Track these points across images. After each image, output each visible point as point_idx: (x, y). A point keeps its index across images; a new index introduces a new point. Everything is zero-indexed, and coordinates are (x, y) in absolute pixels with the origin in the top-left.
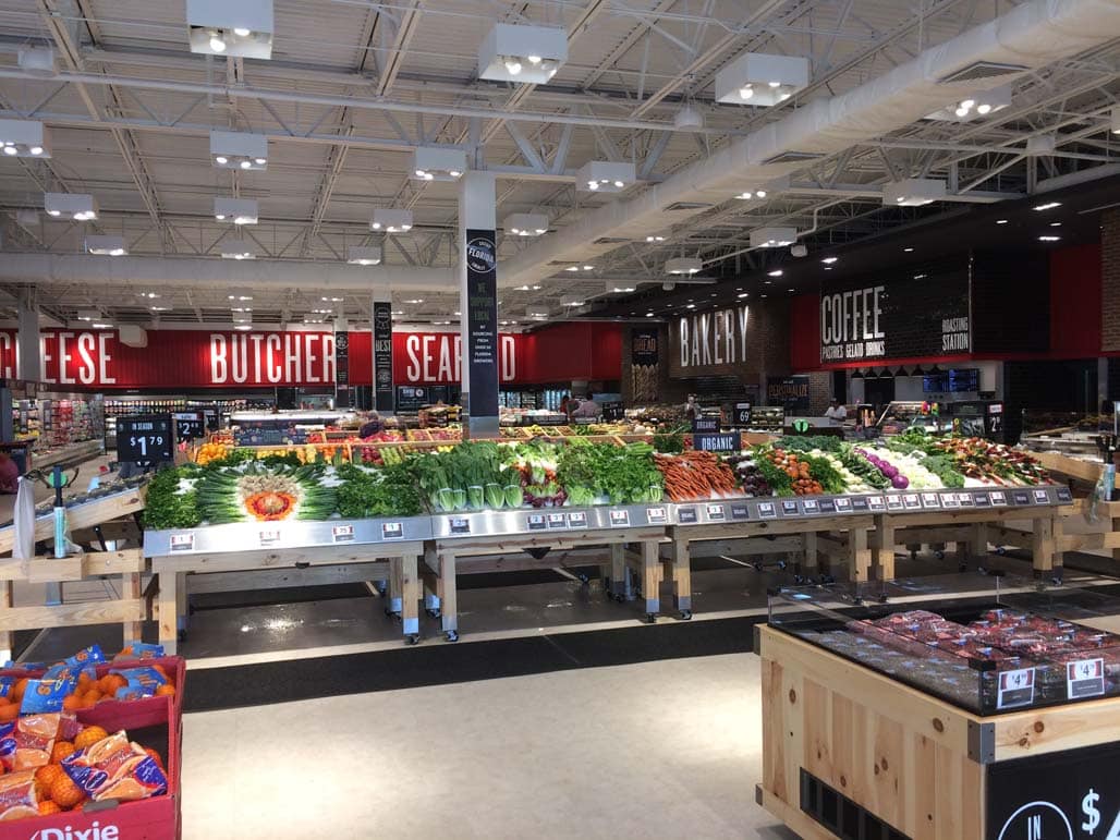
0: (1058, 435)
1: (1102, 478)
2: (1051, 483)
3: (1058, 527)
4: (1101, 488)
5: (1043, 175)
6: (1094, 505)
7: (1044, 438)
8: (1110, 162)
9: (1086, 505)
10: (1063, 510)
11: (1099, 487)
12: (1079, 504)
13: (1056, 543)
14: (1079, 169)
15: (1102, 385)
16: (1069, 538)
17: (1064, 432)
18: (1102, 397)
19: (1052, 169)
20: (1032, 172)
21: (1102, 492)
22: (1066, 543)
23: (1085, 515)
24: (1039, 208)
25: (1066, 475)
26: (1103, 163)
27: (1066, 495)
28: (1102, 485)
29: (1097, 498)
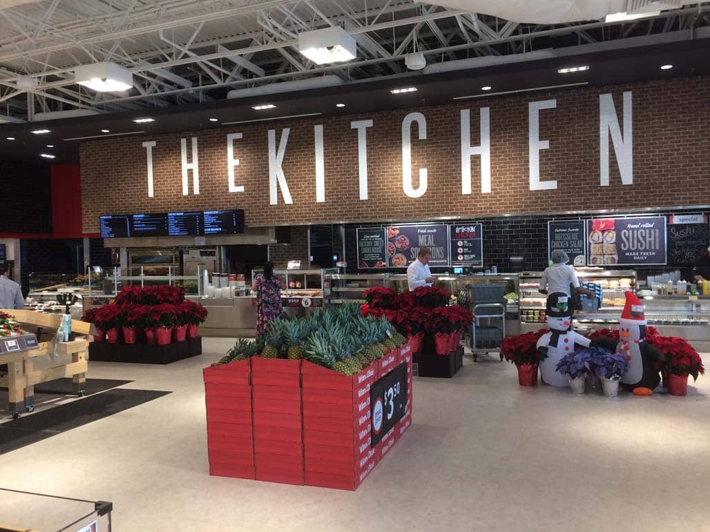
0: (55, 290)
1: (61, 325)
2: (21, 333)
3: (29, 366)
4: (62, 333)
5: (38, 109)
6: (56, 345)
7: (45, 293)
8: (82, 108)
9: (51, 346)
10: (33, 353)
11: (59, 332)
12: (46, 346)
13: (27, 379)
14: (64, 110)
15: (87, 256)
16: (39, 373)
17: (60, 288)
18: (87, 263)
19: (44, 106)
20: (31, 107)
21: (61, 336)
22: (36, 376)
23: (50, 354)
24: (36, 132)
25: (36, 325)
26: (77, 108)
27: (33, 342)
28: (61, 330)
29: (58, 340)
